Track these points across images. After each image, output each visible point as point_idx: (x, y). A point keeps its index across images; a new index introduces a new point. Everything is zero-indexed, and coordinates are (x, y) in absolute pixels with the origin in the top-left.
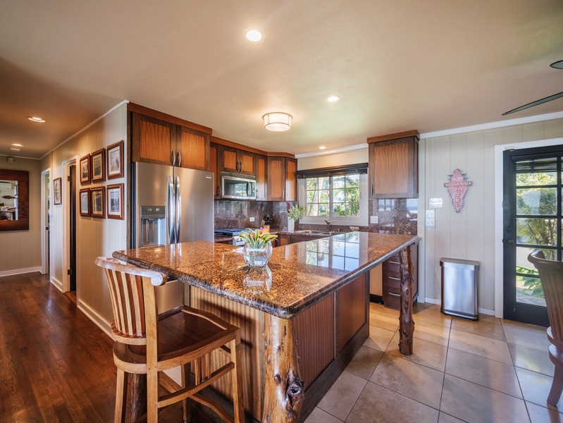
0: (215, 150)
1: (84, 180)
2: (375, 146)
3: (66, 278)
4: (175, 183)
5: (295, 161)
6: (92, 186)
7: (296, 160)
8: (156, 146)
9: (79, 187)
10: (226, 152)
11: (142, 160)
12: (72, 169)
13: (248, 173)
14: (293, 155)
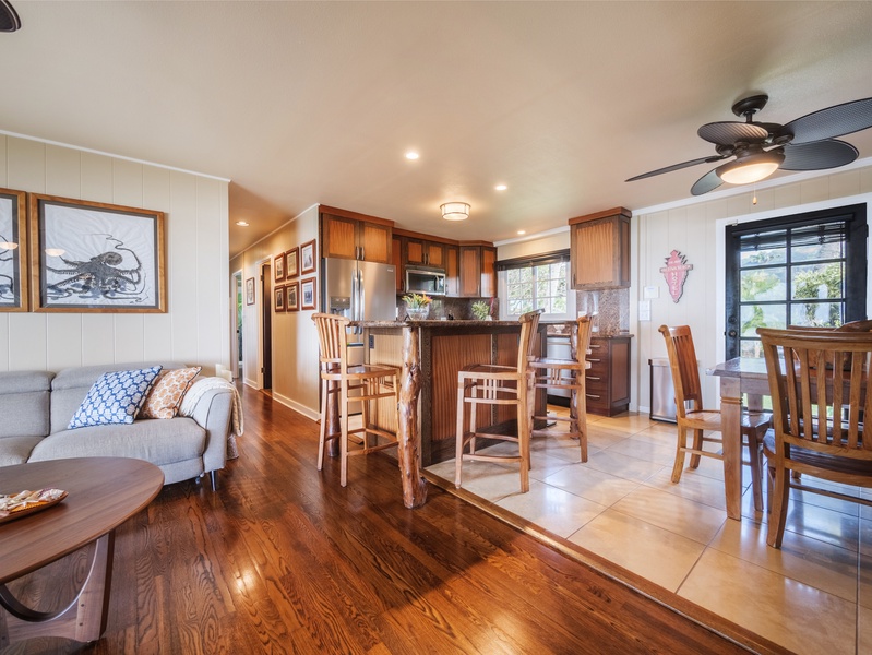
0: (398, 242)
1: (278, 277)
2: (578, 228)
3: (260, 376)
4: (359, 277)
5: (495, 250)
6: (287, 282)
7: (496, 248)
8: (343, 243)
9: (273, 285)
10: (411, 244)
11: (330, 256)
12: (266, 268)
13: (435, 266)
14: (492, 243)
